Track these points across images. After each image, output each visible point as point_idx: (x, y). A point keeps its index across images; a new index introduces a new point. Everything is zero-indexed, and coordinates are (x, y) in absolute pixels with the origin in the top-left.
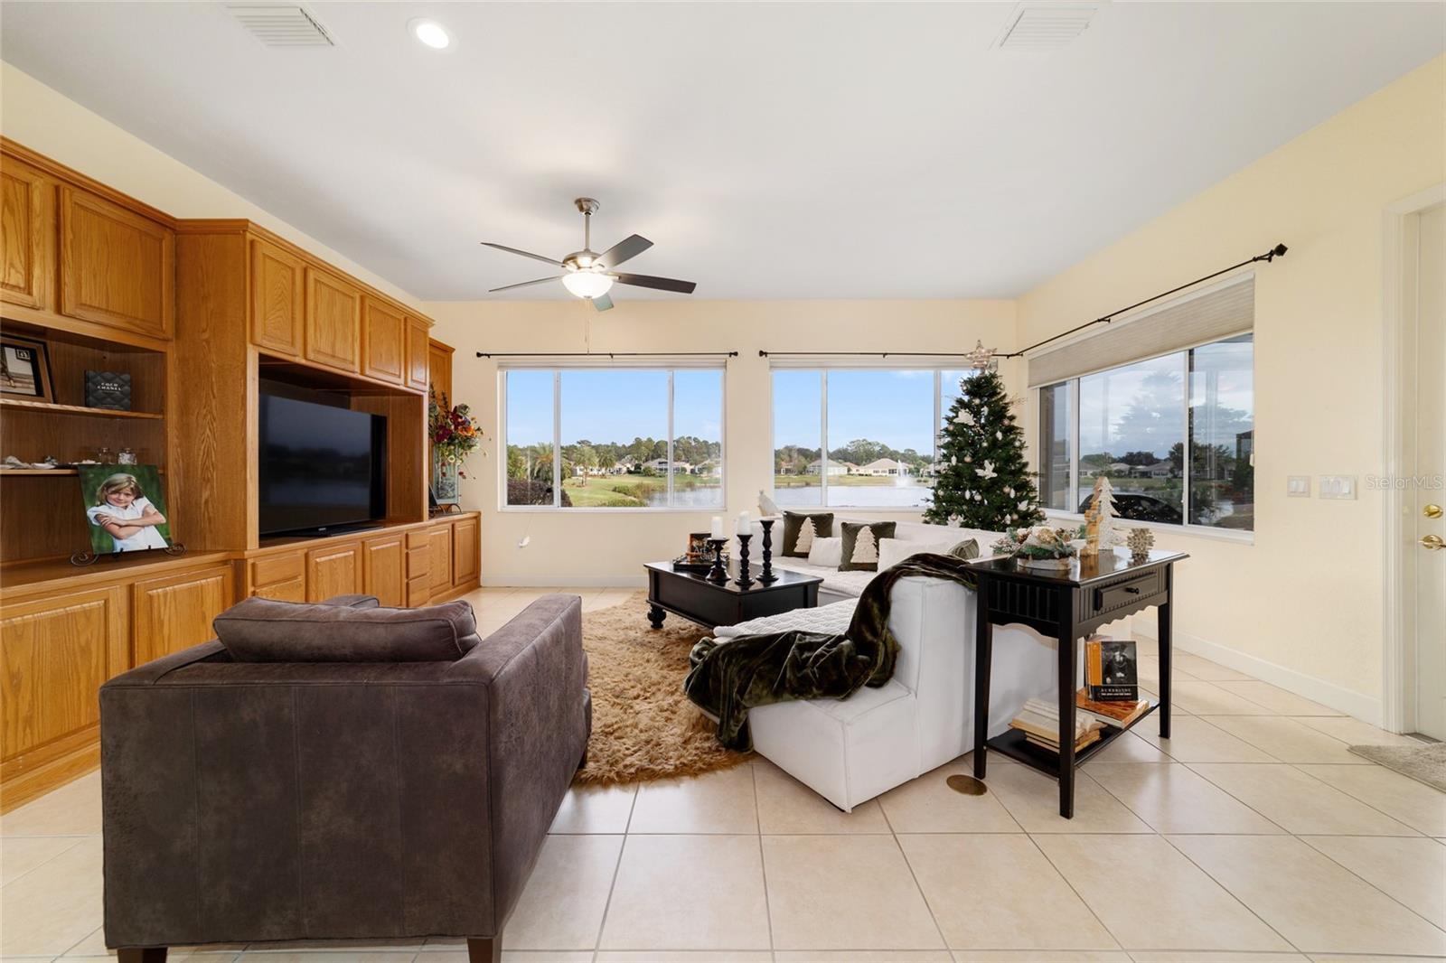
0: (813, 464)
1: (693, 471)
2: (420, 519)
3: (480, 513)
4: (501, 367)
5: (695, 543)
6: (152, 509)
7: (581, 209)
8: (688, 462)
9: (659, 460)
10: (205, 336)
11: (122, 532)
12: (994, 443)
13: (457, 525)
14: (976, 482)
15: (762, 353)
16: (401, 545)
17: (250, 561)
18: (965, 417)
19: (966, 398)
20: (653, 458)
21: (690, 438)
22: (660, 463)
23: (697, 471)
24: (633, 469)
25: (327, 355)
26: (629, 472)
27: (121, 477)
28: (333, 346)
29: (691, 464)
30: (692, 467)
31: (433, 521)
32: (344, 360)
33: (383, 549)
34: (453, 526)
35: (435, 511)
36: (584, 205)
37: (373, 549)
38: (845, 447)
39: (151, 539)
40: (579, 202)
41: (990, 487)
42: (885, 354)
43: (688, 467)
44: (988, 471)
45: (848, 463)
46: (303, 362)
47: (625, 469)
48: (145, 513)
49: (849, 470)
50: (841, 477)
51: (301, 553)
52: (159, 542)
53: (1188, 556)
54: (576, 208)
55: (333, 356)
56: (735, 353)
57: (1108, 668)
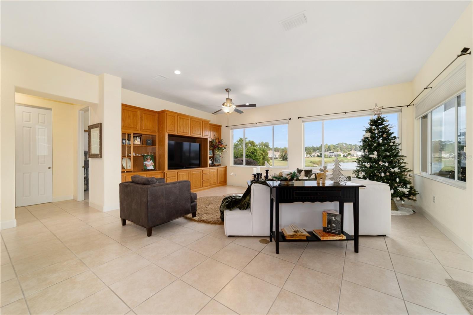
1: (344, 156)
2: (207, 167)
3: (227, 167)
4: (231, 129)
6: (152, 163)
7: (227, 91)
8: (342, 152)
9: (330, 152)
10: (161, 131)
11: (148, 166)
13: (219, 169)
14: (370, 160)
15: (299, 118)
16: (201, 172)
17: (166, 173)
18: (367, 135)
20: (328, 151)
21: (343, 143)
22: (330, 153)
23: (345, 156)
24: (319, 155)
25: (182, 132)
26: (318, 156)
27: (148, 157)
28: (184, 130)
29: (343, 153)
30: (344, 154)
31: (210, 168)
32: (186, 133)
33: (196, 173)
34: (218, 169)
35: (213, 165)
36: (227, 90)
37: (193, 173)
39: (151, 167)
40: (226, 89)
41: (376, 162)
42: (345, 113)
43: (342, 154)
44: (374, 156)
46: (177, 134)
47: (316, 155)
48: (151, 163)
51: (176, 172)
52: (153, 168)
53: (365, 187)
54: (226, 91)
55: (184, 132)
56: (290, 119)
57: (329, 222)
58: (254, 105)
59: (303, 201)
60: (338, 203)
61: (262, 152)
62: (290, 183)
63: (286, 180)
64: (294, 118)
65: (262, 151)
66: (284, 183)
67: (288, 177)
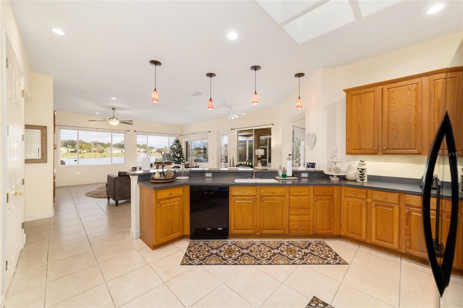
0: (106, 149)
5: (133, 169)
12: (179, 151)
14: (177, 157)
15: (135, 131)
18: (175, 146)
19: (175, 143)
36: (113, 109)
38: (120, 143)
41: (179, 158)
42: (160, 133)
44: (178, 155)
45: (121, 149)
49: (122, 151)
50: (119, 154)
56: (129, 131)
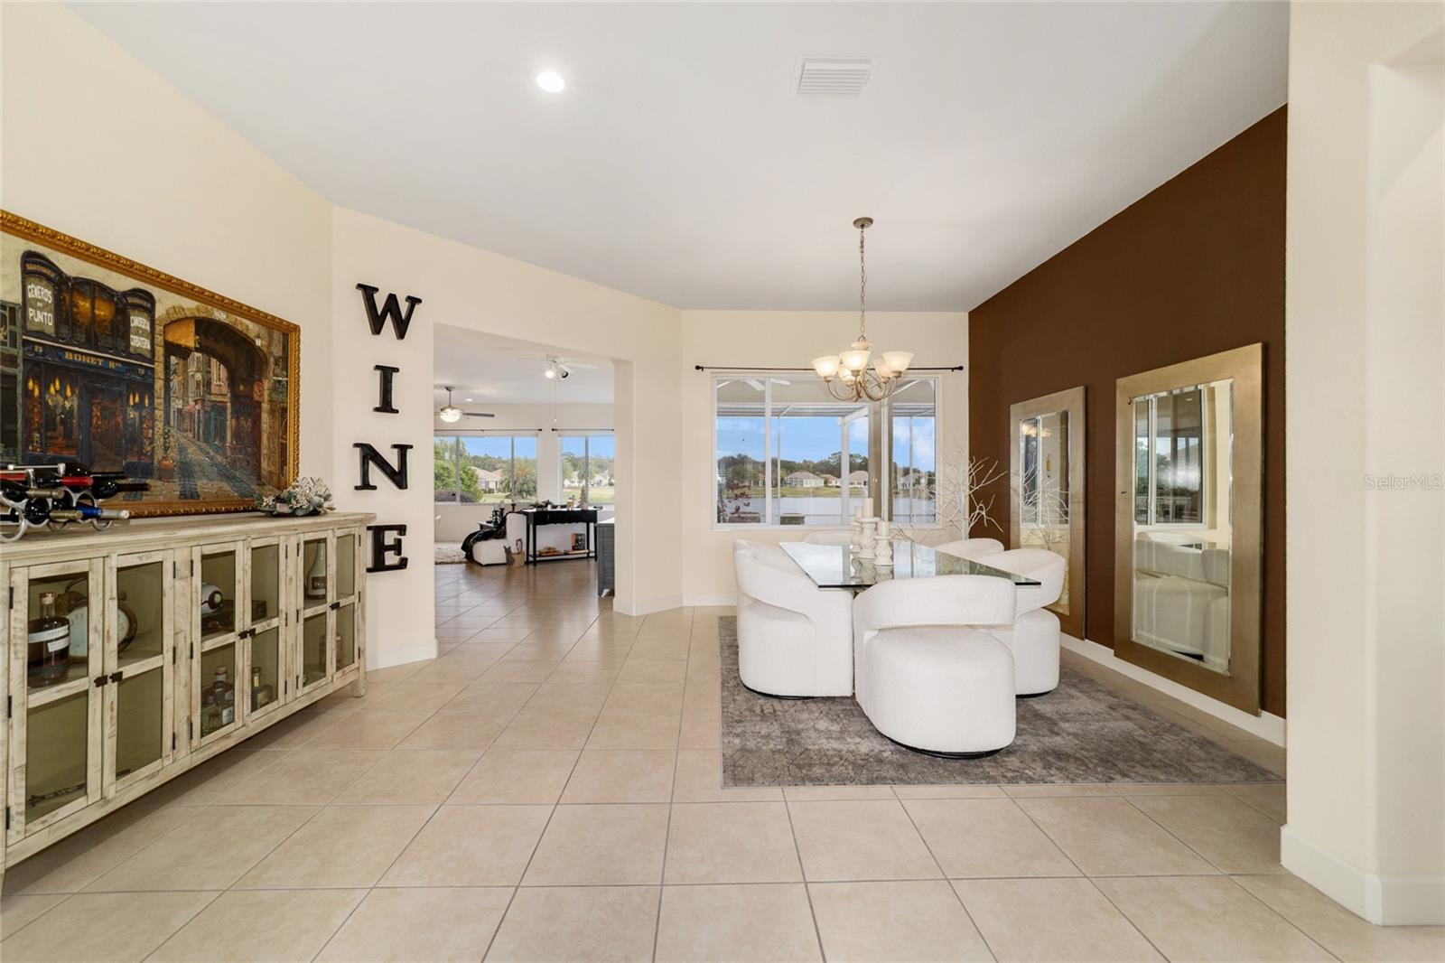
15: (553, 430)
36: (447, 389)
56: (540, 430)
57: (577, 541)
58: (493, 416)
59: (555, 523)
60: (585, 524)
61: (464, 476)
62: (545, 509)
63: (541, 506)
64: (547, 429)
65: (461, 472)
66: (540, 509)
67: (544, 504)
